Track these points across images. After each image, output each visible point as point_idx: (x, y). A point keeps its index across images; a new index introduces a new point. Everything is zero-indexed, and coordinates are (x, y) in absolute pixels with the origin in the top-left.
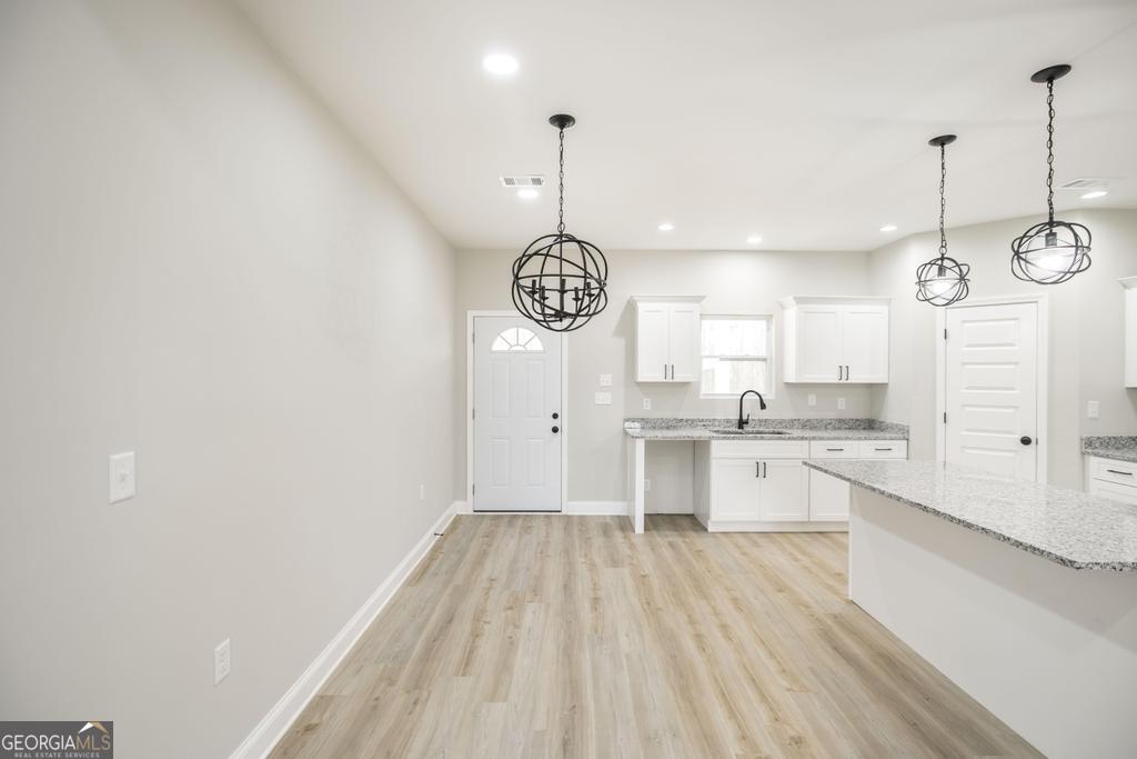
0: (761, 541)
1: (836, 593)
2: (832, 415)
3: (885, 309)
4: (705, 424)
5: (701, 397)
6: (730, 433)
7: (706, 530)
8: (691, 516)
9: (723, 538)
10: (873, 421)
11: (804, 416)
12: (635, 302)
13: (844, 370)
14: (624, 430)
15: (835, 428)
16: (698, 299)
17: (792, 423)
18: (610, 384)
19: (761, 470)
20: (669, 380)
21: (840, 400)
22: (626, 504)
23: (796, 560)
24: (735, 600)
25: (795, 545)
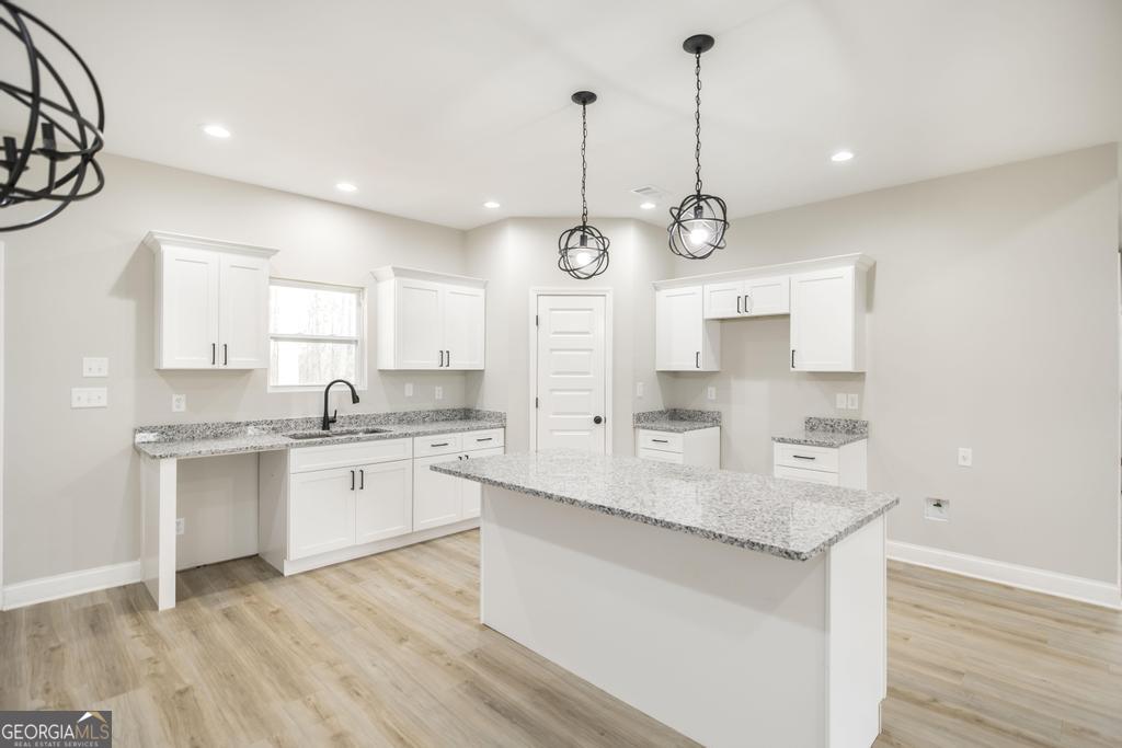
0: (359, 571)
1: (465, 620)
2: (428, 406)
3: (481, 292)
4: (275, 427)
5: (269, 390)
6: (311, 436)
7: (282, 575)
8: (255, 559)
9: (310, 582)
10: (469, 410)
11: (402, 408)
12: (157, 243)
13: (445, 355)
14: (135, 447)
15: (433, 421)
16: (267, 253)
17: (387, 418)
18: (104, 373)
19: (357, 480)
20: (220, 365)
21: (437, 388)
22: (138, 563)
23: (409, 587)
24: (345, 680)
25: (402, 567)
